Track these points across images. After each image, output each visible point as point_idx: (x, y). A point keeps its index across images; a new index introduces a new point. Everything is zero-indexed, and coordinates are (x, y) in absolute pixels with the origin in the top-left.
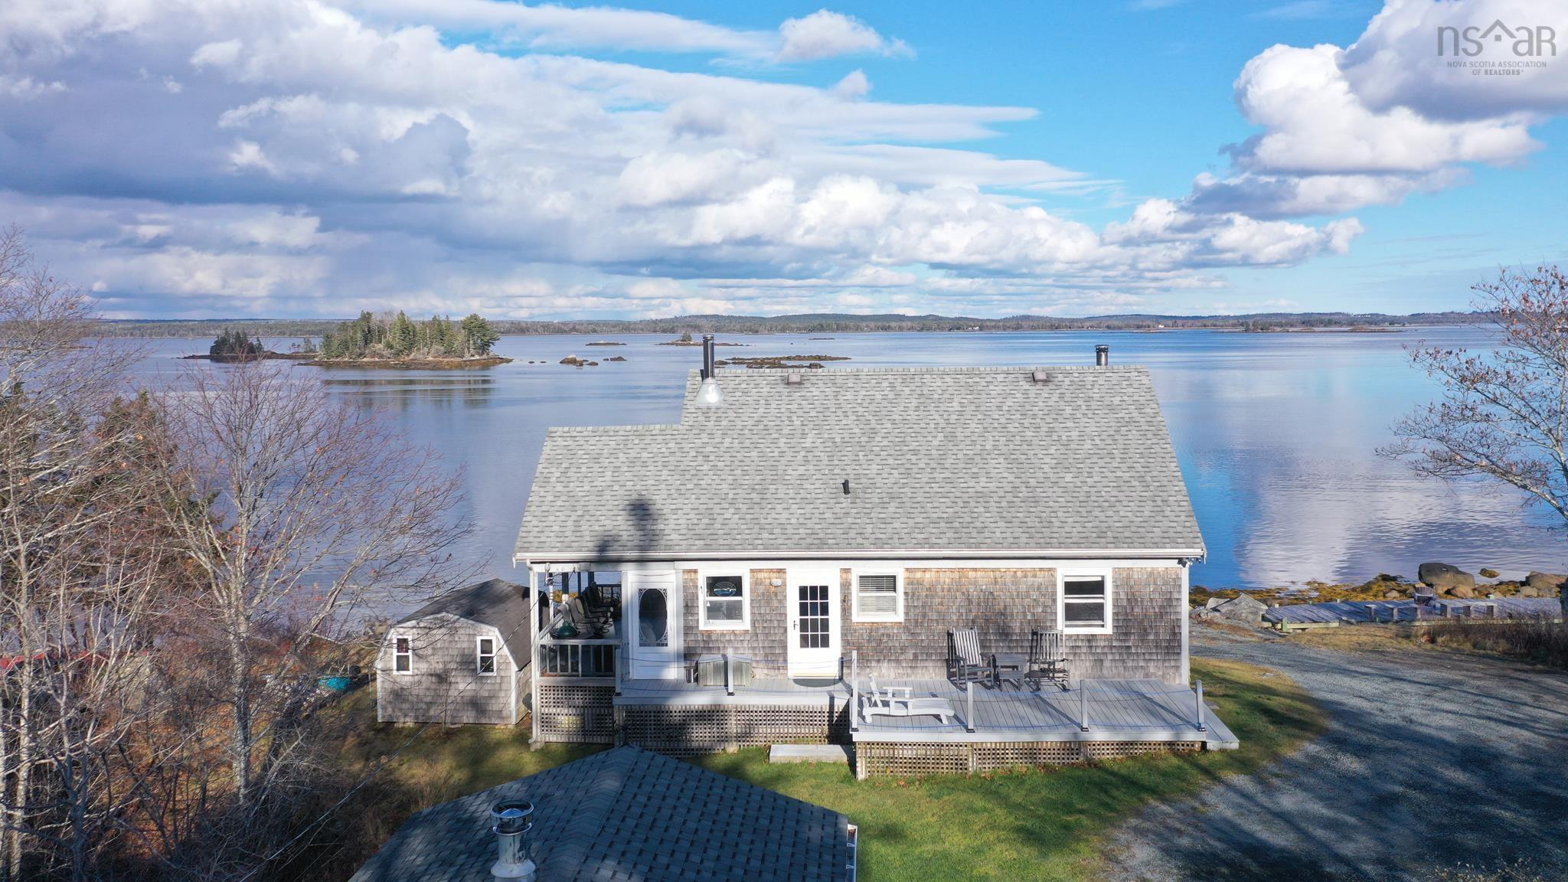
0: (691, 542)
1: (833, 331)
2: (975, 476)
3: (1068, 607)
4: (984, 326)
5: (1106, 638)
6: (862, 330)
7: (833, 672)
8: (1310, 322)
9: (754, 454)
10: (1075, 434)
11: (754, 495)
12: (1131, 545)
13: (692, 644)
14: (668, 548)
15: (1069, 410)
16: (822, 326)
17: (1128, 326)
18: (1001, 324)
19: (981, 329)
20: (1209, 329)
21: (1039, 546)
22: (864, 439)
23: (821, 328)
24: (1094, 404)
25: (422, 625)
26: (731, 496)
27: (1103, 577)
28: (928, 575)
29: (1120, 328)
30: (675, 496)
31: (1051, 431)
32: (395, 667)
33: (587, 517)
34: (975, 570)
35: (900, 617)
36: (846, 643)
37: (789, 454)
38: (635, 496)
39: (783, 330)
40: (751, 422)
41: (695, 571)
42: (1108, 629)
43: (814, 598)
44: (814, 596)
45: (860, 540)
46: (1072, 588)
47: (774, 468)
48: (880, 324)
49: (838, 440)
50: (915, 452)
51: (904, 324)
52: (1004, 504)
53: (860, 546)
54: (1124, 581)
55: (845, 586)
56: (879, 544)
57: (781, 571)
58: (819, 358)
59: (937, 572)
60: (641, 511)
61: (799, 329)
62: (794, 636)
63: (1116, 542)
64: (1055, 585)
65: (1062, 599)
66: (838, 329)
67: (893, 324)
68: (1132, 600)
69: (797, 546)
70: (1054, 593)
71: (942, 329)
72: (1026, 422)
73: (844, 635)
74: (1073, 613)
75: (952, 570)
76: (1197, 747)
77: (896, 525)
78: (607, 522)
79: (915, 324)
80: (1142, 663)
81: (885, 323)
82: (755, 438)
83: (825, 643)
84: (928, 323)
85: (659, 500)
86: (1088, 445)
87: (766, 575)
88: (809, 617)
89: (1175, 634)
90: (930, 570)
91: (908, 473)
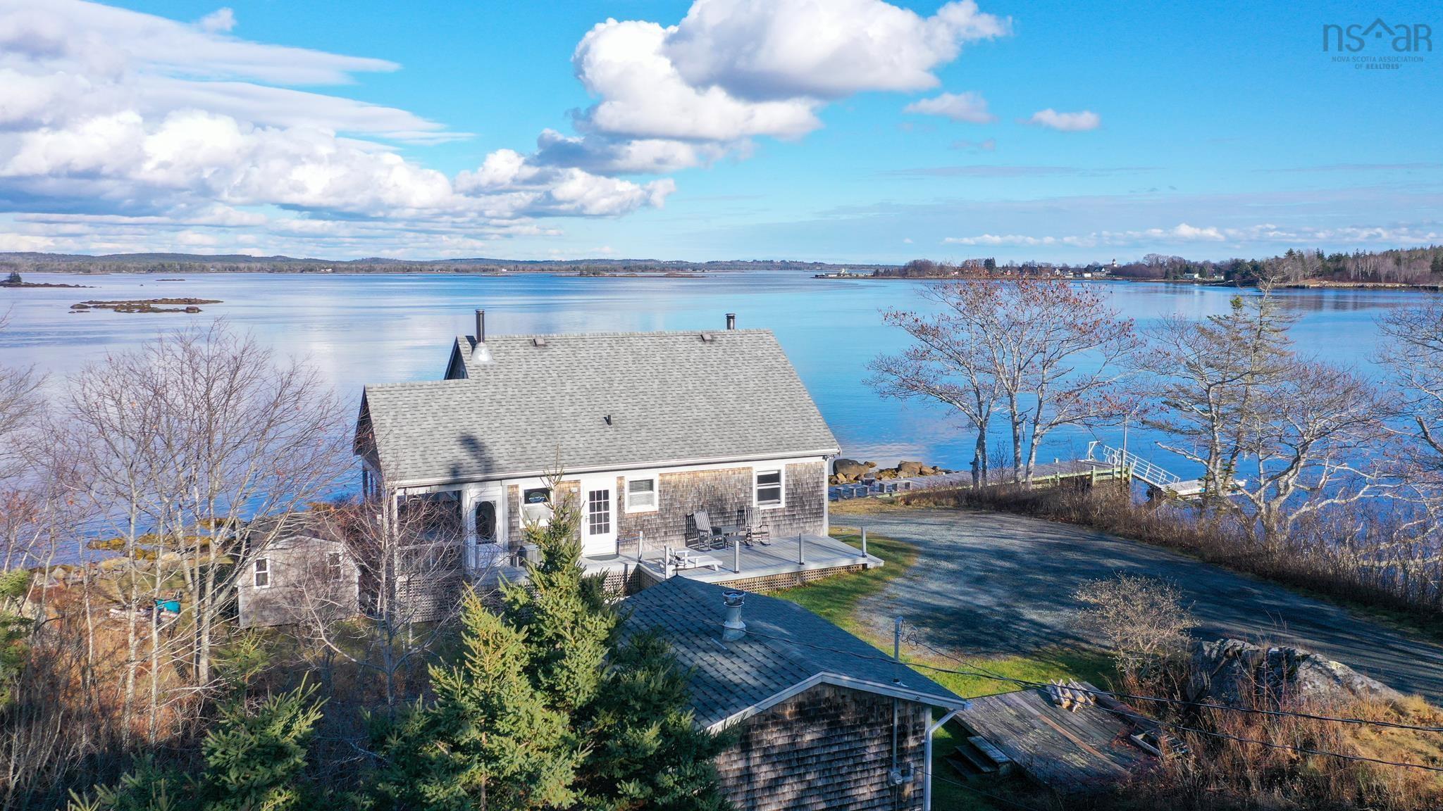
0: (515, 465)
1: (176, 271)
2: (689, 408)
3: (760, 492)
4: (337, 268)
5: (783, 510)
6: (208, 271)
7: (612, 550)
8: (632, 268)
9: (533, 399)
10: (741, 377)
11: (545, 429)
12: (798, 448)
13: (514, 540)
14: (501, 470)
15: (732, 361)
16: (163, 266)
17: (475, 270)
18: (354, 266)
19: (334, 271)
20: (547, 273)
21: (745, 452)
22: (606, 385)
23: (163, 269)
24: (747, 357)
25: (278, 547)
26: (529, 430)
27: (779, 471)
28: (673, 477)
29: (468, 271)
30: (489, 432)
31: (726, 376)
32: (255, 583)
33: (429, 452)
34: (703, 471)
35: (656, 508)
36: (621, 528)
37: (558, 398)
38: (458, 435)
39: (119, 270)
40: (521, 376)
41: (517, 486)
42: (783, 505)
43: (599, 497)
44: (599, 498)
45: (631, 456)
46: (762, 479)
47: (552, 408)
48: (226, 265)
49: (588, 386)
50: (645, 393)
51: (253, 265)
52: (714, 426)
53: (633, 460)
54: (792, 472)
55: (620, 489)
56: (645, 458)
57: (577, 481)
58: (196, 302)
59: (681, 474)
60: (470, 443)
61: (137, 270)
62: (585, 526)
63: (789, 447)
64: (751, 478)
65: (756, 487)
66: (181, 269)
67: (242, 265)
68: (797, 483)
69: (591, 463)
70: (751, 484)
71: (293, 270)
72: (709, 369)
73: (619, 523)
74: (763, 495)
75: (689, 473)
76: (861, 567)
77: (651, 444)
78: (446, 455)
79: (265, 265)
80: (802, 525)
81: (232, 264)
82: (529, 388)
83: (607, 530)
84: (279, 265)
85: (478, 433)
86: (752, 384)
87: (567, 485)
88: (596, 513)
89: (821, 505)
90: (675, 474)
91: (644, 408)
